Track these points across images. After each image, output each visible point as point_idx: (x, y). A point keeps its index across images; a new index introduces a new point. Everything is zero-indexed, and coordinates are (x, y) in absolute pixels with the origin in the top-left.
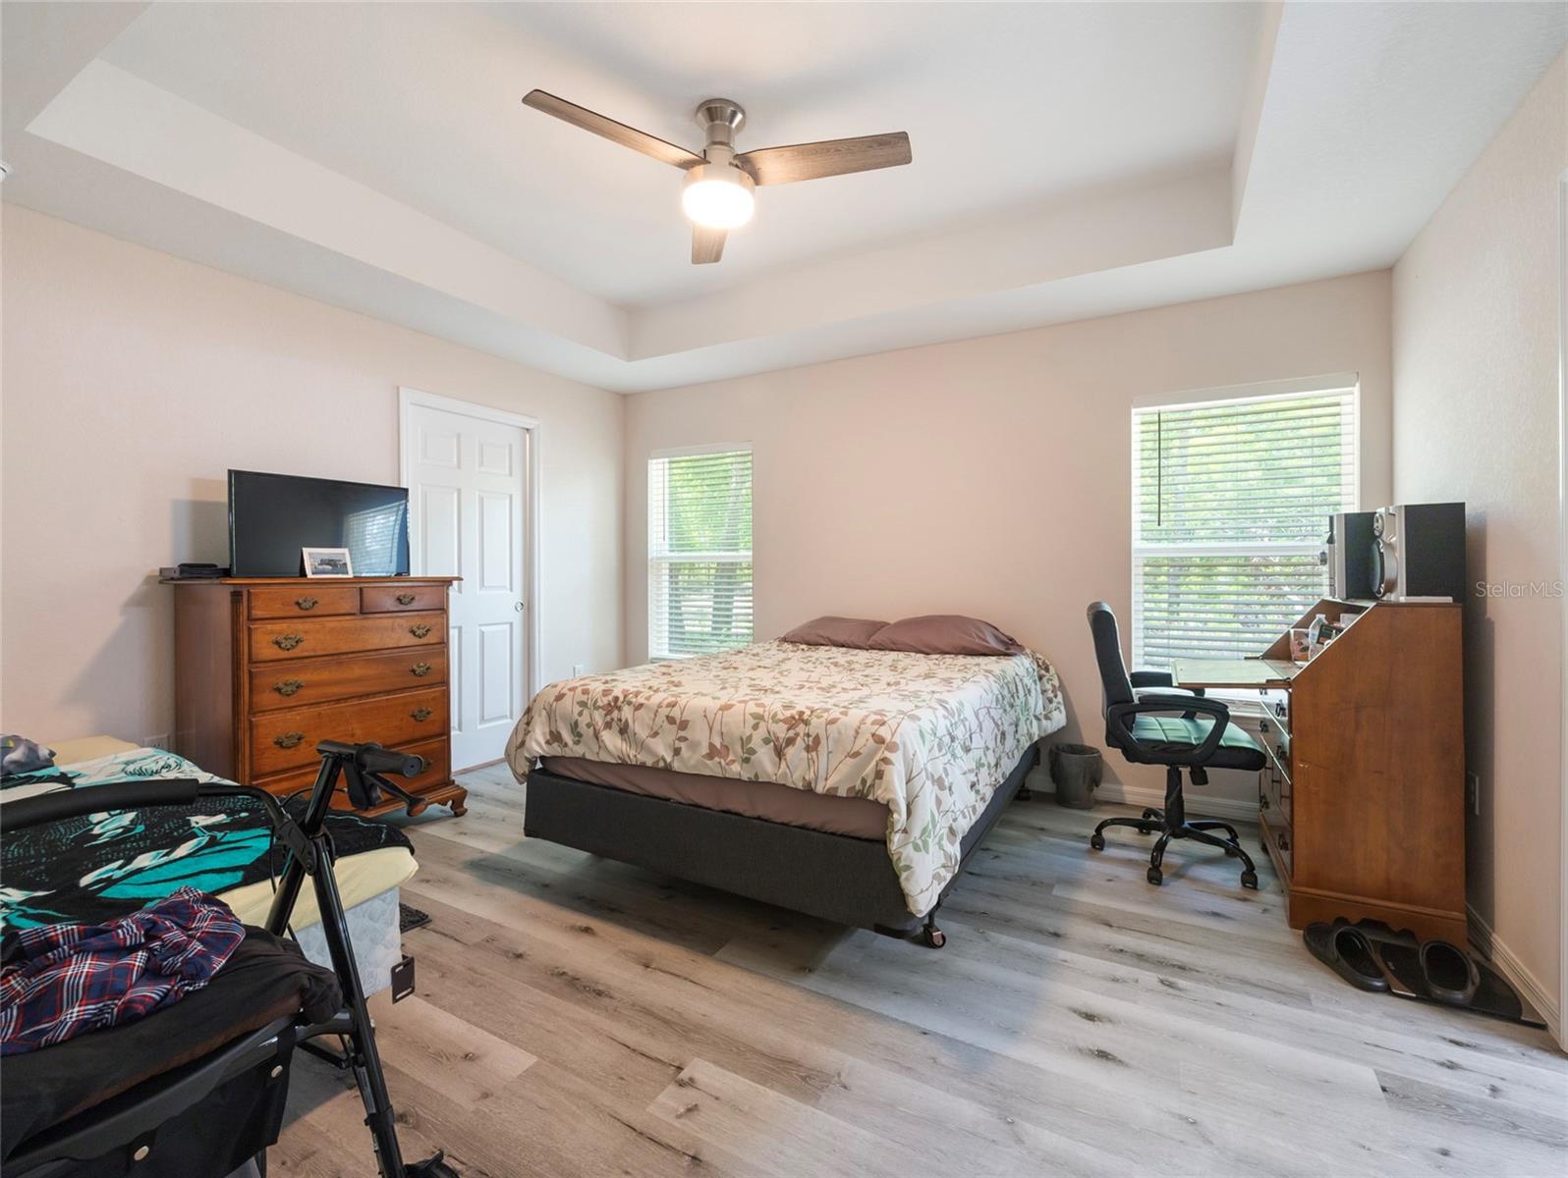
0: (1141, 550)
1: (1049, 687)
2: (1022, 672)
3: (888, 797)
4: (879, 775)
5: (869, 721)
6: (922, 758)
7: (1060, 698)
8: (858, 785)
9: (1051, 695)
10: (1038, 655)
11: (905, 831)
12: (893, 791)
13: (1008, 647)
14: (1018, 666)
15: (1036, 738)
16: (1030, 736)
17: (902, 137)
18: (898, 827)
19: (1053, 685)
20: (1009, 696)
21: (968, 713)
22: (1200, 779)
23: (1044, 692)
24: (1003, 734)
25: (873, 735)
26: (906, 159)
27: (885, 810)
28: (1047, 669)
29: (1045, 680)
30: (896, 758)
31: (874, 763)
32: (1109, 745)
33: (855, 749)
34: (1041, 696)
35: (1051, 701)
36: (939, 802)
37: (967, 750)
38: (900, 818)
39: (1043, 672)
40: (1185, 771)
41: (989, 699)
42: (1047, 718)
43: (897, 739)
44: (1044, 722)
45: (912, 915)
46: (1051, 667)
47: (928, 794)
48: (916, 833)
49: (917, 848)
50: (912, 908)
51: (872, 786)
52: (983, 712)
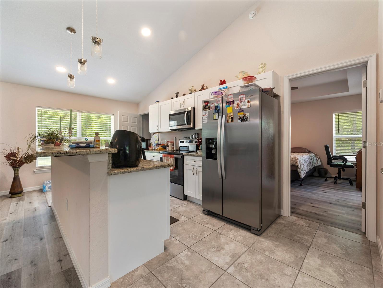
0: (335, 137)
1: (317, 158)
2: (313, 156)
3: (298, 165)
4: (296, 163)
5: (294, 157)
6: (301, 161)
7: (320, 160)
8: (293, 164)
9: (318, 160)
10: (316, 154)
11: (300, 169)
12: (298, 164)
13: (310, 152)
14: (312, 155)
15: (315, 166)
16: (314, 165)
17: (298, 87)
18: (299, 168)
19: (318, 158)
20: (311, 158)
21: (306, 158)
22: (344, 170)
23: (317, 159)
24: (310, 163)
25: (295, 159)
26: (298, 89)
27: (297, 166)
28: (317, 156)
29: (317, 157)
30: (298, 161)
31: (295, 162)
32: (328, 164)
33: (293, 160)
34: (316, 160)
35: (318, 161)
36: (303, 167)
37: (306, 162)
38: (299, 167)
39: (316, 156)
40: (341, 170)
41: (308, 158)
42: (317, 163)
43: (298, 159)
44: (317, 164)
45: (301, 178)
46: (318, 156)
47: (302, 165)
48: (301, 169)
49: (301, 170)
50: (301, 177)
51: (295, 164)
52: (308, 159)
